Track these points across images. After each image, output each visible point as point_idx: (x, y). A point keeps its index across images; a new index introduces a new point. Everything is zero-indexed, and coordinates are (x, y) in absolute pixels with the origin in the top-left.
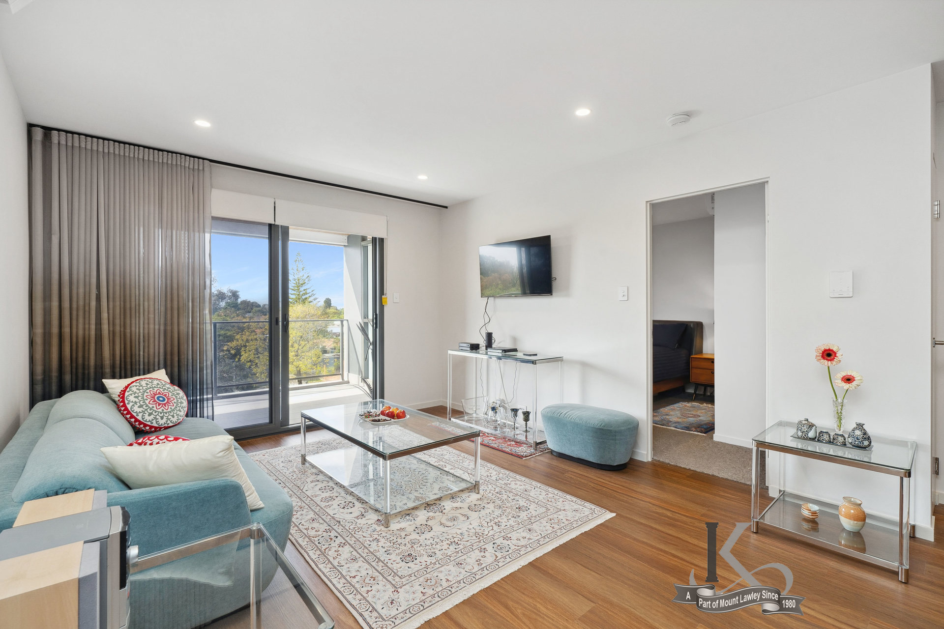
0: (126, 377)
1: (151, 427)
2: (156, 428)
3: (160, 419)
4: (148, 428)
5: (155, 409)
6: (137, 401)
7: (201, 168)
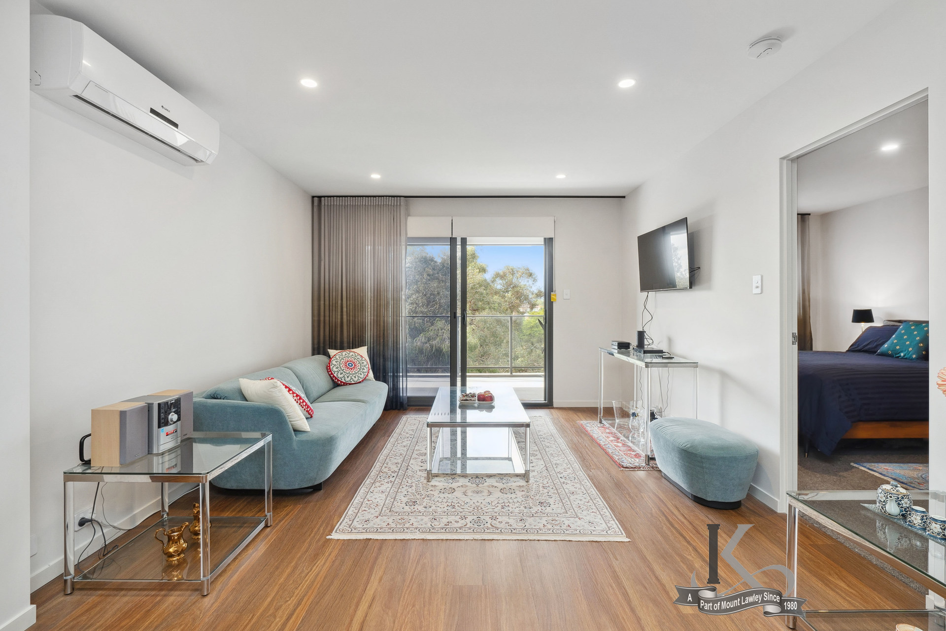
0: (337, 350)
1: (341, 382)
2: (344, 383)
3: (346, 378)
4: (339, 382)
5: (345, 370)
6: (336, 364)
7: (398, 204)
